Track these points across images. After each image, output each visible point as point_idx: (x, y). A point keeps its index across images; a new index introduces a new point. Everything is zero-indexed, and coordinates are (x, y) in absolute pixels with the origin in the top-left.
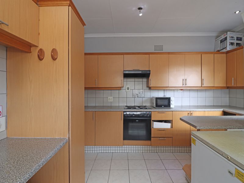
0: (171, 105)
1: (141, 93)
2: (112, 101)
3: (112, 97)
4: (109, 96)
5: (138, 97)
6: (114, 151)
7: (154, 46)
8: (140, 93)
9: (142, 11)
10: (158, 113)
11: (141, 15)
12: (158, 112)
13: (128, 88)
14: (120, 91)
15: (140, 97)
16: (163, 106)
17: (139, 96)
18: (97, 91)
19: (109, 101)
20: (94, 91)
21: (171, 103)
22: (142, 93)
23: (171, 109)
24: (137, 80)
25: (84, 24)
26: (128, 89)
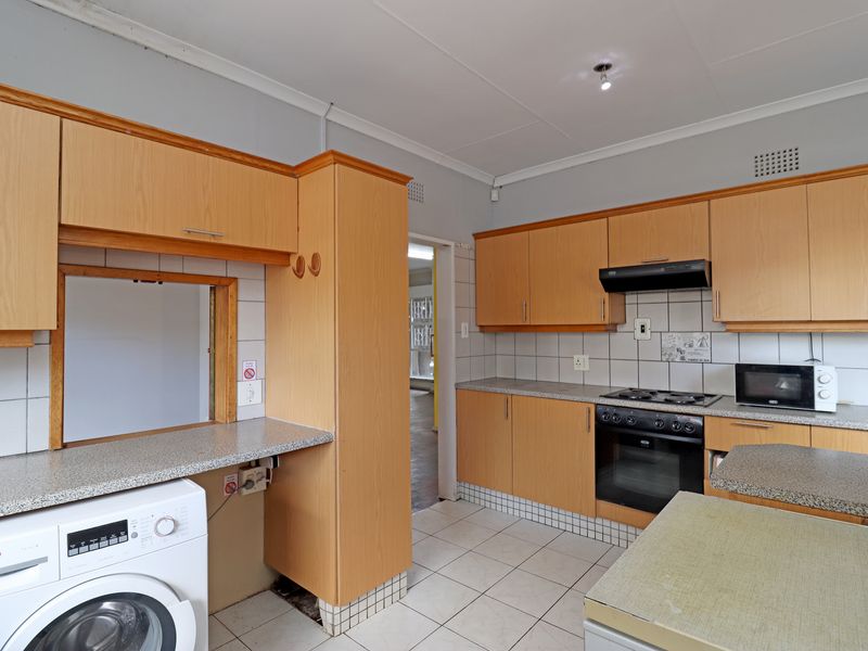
0: (817, 399)
1: (696, 345)
2: (587, 368)
3: (586, 357)
4: (578, 354)
5: (683, 358)
6: (569, 528)
7: (754, 160)
8: (691, 346)
9: (608, 73)
10: (732, 424)
11: (606, 86)
12: (733, 421)
13: (643, 326)
14: (614, 337)
15: (693, 361)
16: (771, 402)
17: (688, 357)
18: (542, 337)
19: (576, 368)
20: (531, 336)
21: (817, 390)
22: (701, 345)
23: (818, 416)
24: (675, 296)
25: (403, 180)
26: (643, 331)
